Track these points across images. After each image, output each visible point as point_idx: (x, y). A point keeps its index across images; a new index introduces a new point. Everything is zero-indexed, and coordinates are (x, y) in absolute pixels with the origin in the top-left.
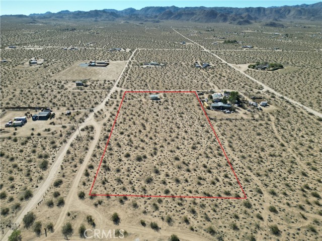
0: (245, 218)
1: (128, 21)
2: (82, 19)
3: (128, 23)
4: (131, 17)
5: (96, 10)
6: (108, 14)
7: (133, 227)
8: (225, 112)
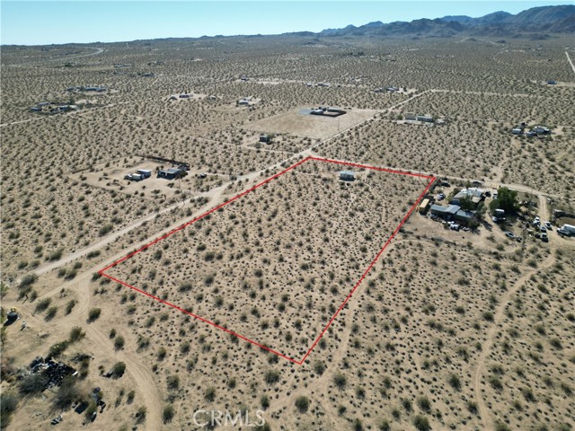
0: (242, 393)
1: (476, 38)
2: (394, 36)
3: (474, 40)
4: (487, 29)
5: (423, 19)
6: (443, 25)
7: (100, 333)
8: (447, 227)
